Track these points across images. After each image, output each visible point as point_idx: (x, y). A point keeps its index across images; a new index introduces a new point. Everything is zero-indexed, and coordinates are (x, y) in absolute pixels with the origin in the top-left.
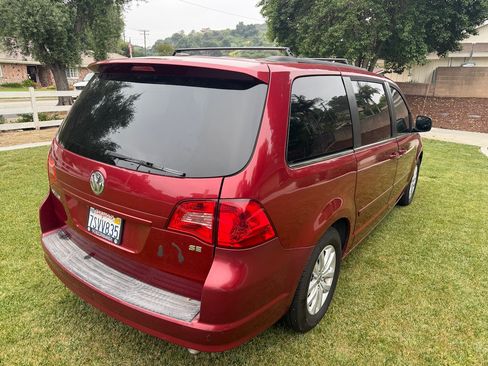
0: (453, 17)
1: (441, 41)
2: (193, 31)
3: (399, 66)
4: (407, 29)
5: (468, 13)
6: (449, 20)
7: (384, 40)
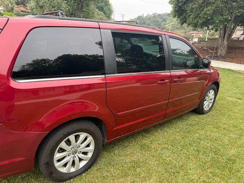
2: (148, 15)
7: (239, 14)
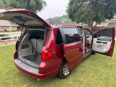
0: (111, 11)
1: (108, 16)
3: (99, 23)
4: (100, 14)
5: (114, 10)
6: (110, 12)
7: (94, 17)
